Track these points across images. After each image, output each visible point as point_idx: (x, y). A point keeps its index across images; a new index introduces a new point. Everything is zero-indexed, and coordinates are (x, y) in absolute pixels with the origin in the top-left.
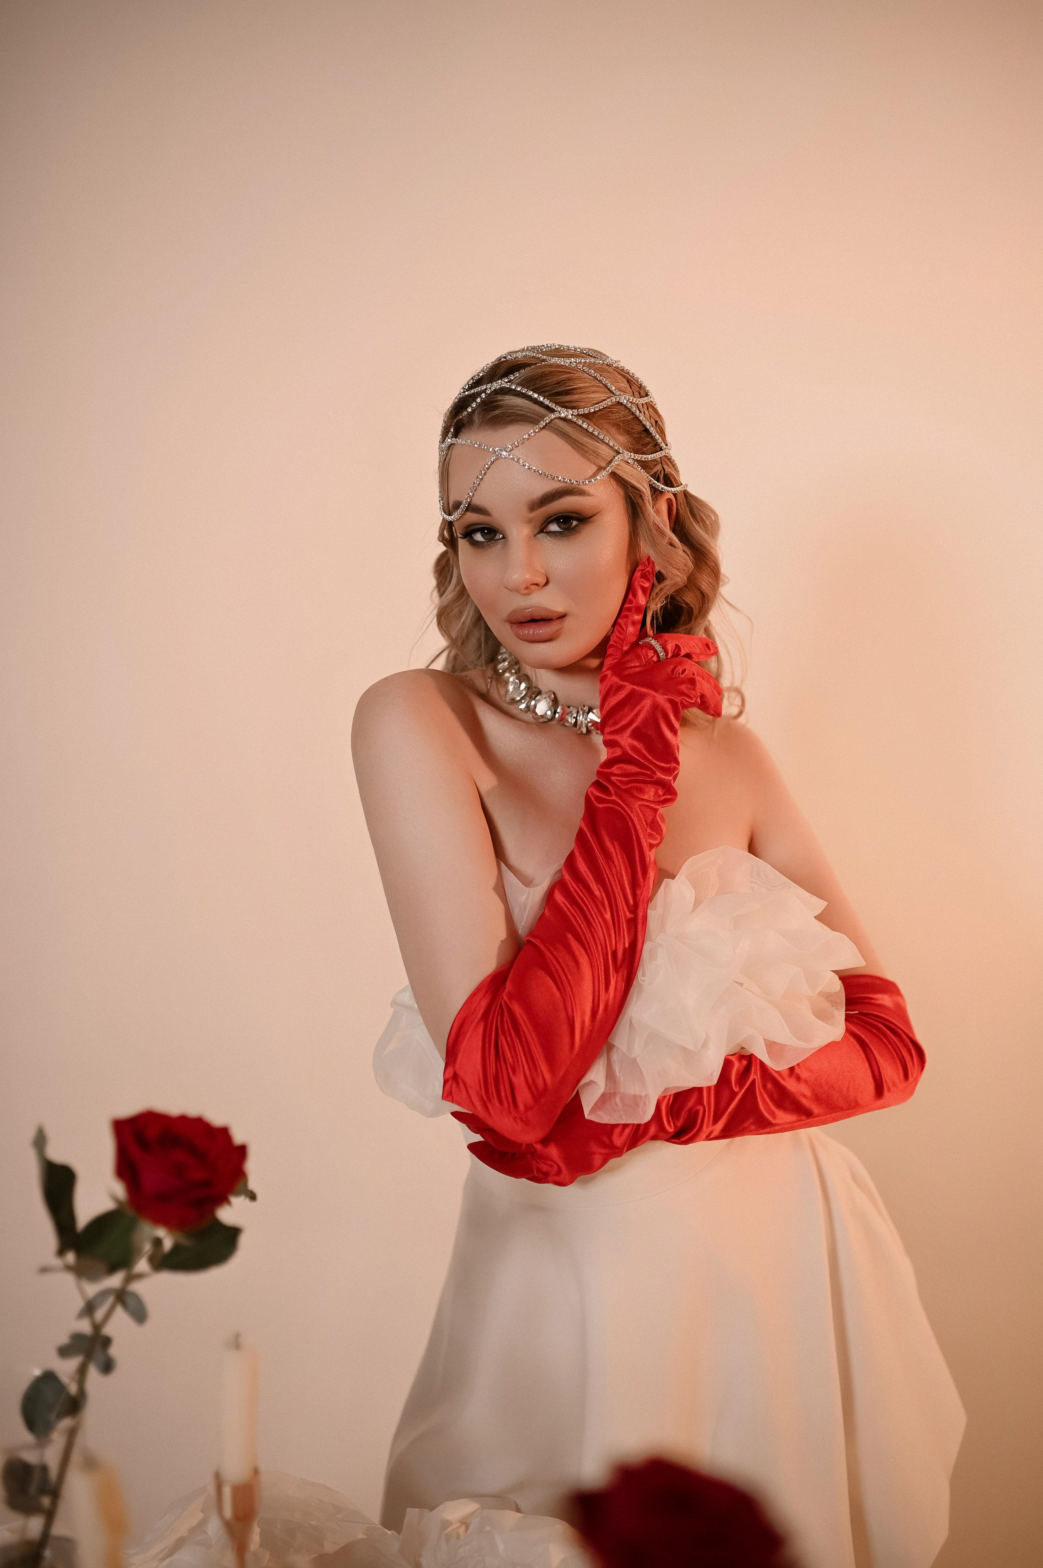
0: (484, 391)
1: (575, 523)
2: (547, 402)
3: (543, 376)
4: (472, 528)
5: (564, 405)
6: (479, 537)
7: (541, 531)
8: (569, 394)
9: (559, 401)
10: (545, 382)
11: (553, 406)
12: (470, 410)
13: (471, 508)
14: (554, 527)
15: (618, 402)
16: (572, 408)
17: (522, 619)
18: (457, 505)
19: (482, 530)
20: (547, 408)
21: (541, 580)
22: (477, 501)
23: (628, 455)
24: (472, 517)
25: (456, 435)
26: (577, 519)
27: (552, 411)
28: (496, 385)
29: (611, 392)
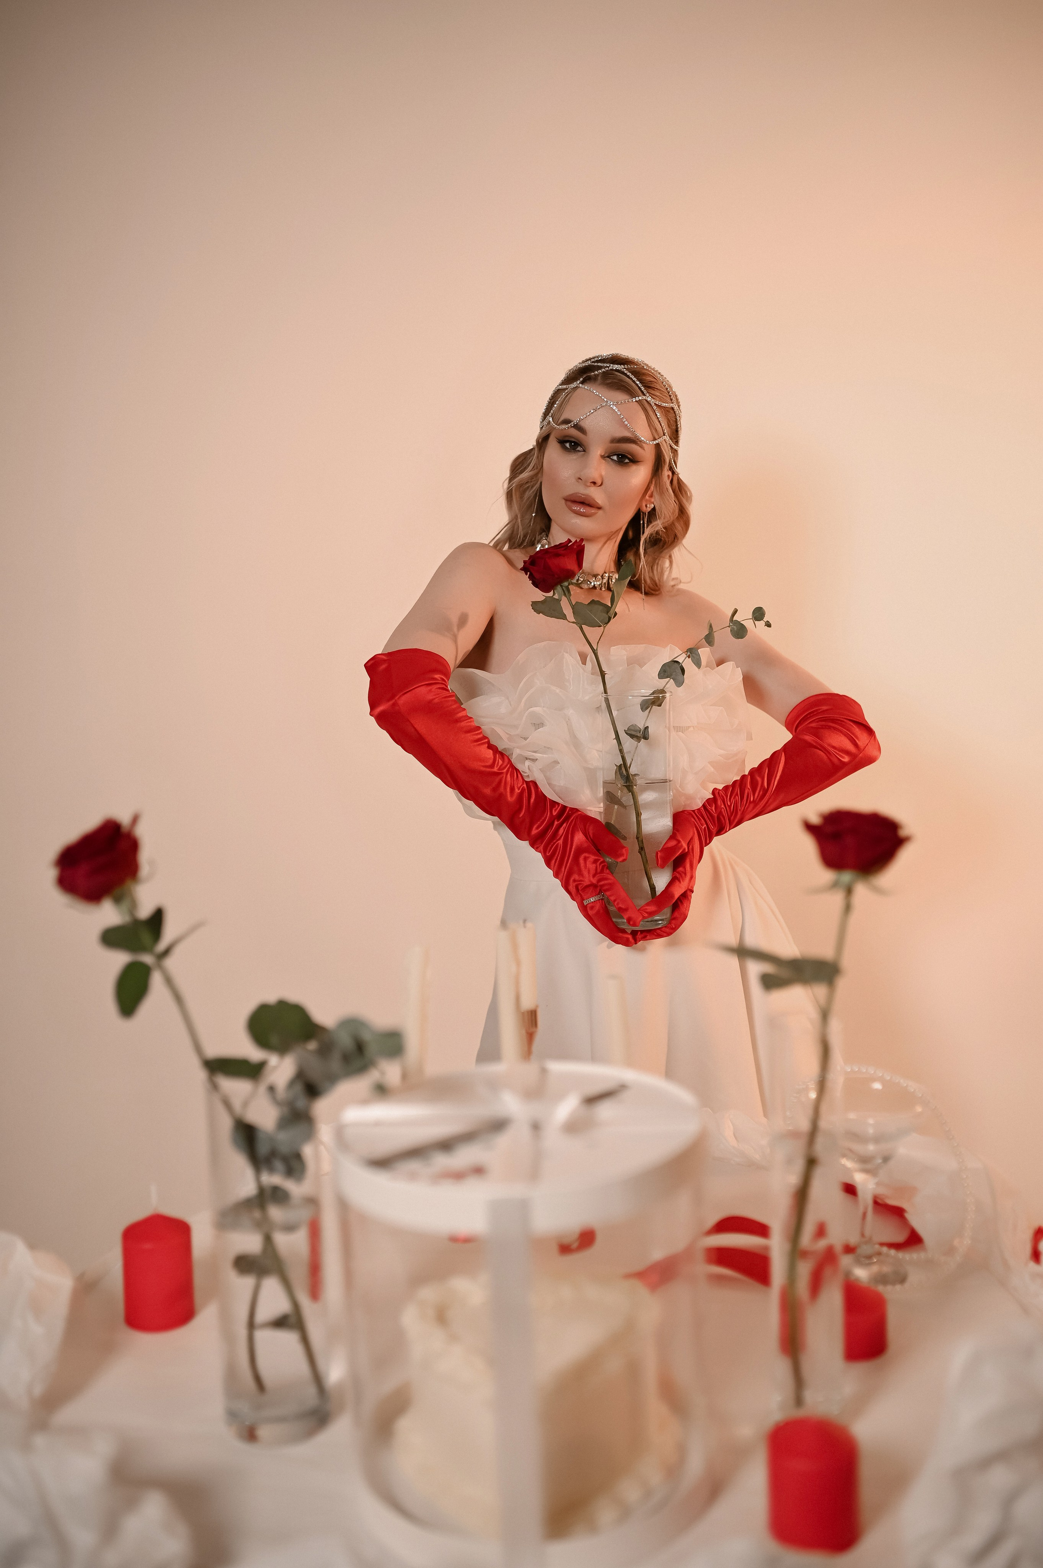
0: (608, 367)
1: (627, 461)
2: (643, 389)
3: (644, 374)
4: (567, 439)
5: (651, 395)
6: (568, 445)
7: (609, 457)
8: (654, 390)
9: (649, 391)
10: (645, 378)
11: (645, 392)
12: (596, 372)
13: (577, 427)
14: (615, 458)
15: (673, 409)
16: (654, 398)
17: (578, 500)
18: (567, 422)
19: (570, 442)
20: (642, 392)
21: (599, 482)
22: (582, 424)
23: (667, 438)
24: (574, 432)
25: (582, 383)
26: (629, 459)
27: (644, 395)
28: (616, 367)
29: (671, 400)
